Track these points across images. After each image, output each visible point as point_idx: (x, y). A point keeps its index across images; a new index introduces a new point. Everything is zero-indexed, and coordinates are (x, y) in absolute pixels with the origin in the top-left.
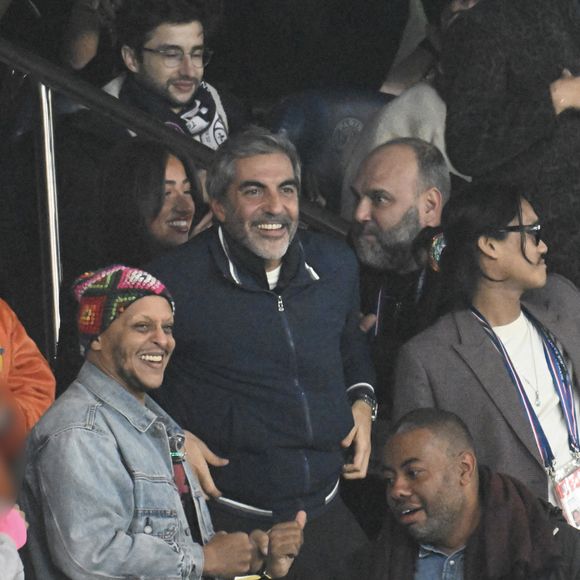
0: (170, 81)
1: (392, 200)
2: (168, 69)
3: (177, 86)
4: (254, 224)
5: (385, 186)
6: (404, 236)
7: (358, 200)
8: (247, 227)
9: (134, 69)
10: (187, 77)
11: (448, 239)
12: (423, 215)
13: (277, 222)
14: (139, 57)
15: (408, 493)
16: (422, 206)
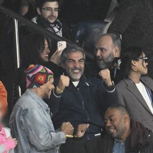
0: (49, 17)
1: (106, 50)
2: (48, 13)
3: (50, 18)
4: (72, 70)
5: (104, 47)
6: (110, 60)
7: (97, 50)
8: (70, 71)
9: (40, 14)
10: (53, 16)
11: (121, 61)
12: (114, 54)
13: (78, 70)
14: (41, 11)
15: (110, 125)
16: (114, 51)
